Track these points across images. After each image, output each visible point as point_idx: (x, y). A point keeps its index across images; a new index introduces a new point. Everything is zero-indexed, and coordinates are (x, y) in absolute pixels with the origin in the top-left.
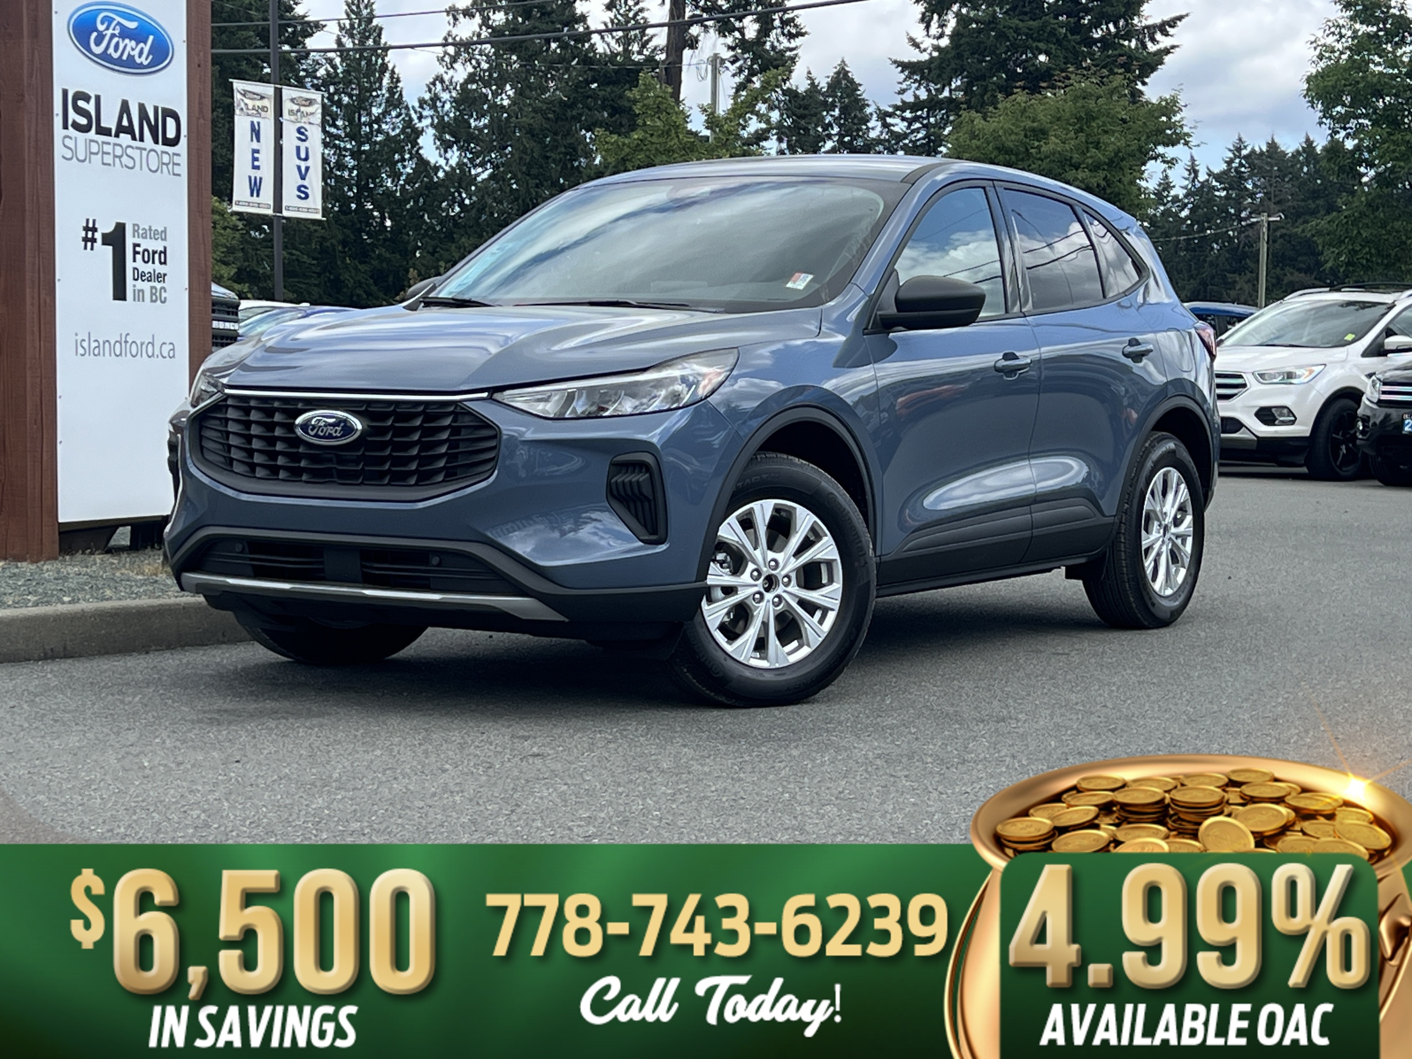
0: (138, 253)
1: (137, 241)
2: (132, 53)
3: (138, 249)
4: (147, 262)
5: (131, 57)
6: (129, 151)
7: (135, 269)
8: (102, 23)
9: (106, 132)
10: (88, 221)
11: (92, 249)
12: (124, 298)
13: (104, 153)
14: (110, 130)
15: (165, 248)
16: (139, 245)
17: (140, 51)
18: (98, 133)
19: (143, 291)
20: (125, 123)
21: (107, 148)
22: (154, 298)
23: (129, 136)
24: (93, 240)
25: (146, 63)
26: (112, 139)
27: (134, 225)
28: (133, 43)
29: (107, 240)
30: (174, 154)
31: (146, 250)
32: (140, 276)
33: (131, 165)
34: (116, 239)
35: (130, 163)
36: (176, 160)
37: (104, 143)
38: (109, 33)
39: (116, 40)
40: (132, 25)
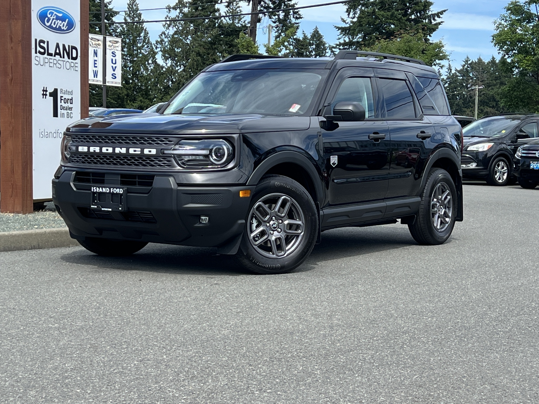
0: (62, 100)
1: (62, 95)
2: (60, 25)
3: (62, 98)
4: (66, 103)
5: (60, 27)
6: (59, 62)
7: (61, 105)
8: (49, 14)
9: (51, 55)
10: (44, 88)
11: (46, 98)
12: (57, 116)
15: (72, 98)
16: (62, 97)
17: (63, 25)
18: (48, 55)
19: (64, 114)
20: (58, 51)
21: (51, 61)
22: (68, 116)
23: (59, 56)
24: (46, 95)
25: (65, 29)
26: (53, 57)
27: (61, 89)
28: (61, 22)
29: (51, 95)
30: (75, 63)
31: (65, 99)
32: (63, 108)
33: (60, 67)
34: (54, 94)
35: (60, 66)
36: (76, 65)
37: (50, 59)
38: (52, 18)
39: (54, 20)
40: (60, 15)
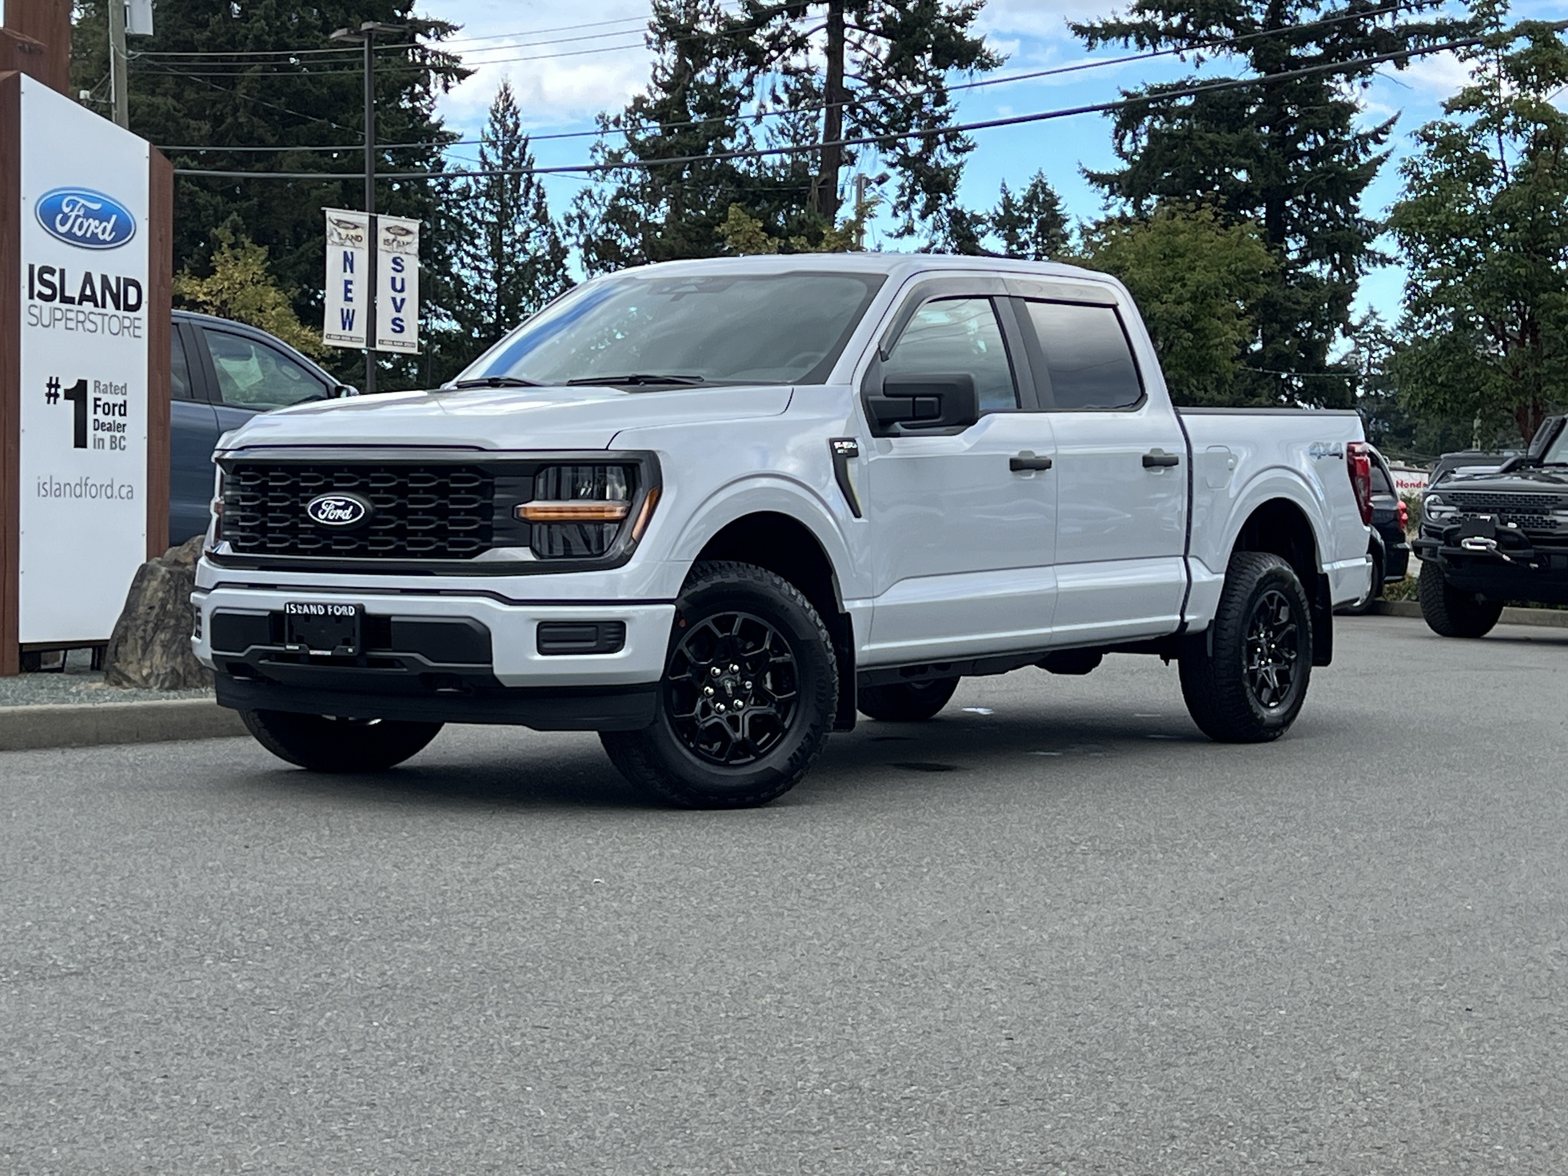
0: (99, 406)
1: (98, 395)
2: (96, 231)
3: (98, 403)
4: (108, 414)
5: (95, 235)
6: (92, 317)
7: (95, 420)
8: (67, 206)
9: (71, 301)
10: (51, 379)
11: (55, 403)
12: (85, 446)
13: (67, 319)
14: (74, 298)
15: (125, 401)
16: (99, 399)
17: (104, 230)
18: (61, 301)
19: (103, 440)
20: (88, 292)
21: (70, 315)
22: (113, 446)
23: (92, 304)
24: (56, 395)
25: (108, 239)
26: (76, 307)
28: (97, 222)
29: (68, 395)
30: (135, 319)
31: (106, 404)
32: (99, 426)
33: (93, 329)
34: (78, 393)
36: (137, 323)
37: (67, 310)
38: (73, 215)
39: (79, 220)
40: (96, 206)
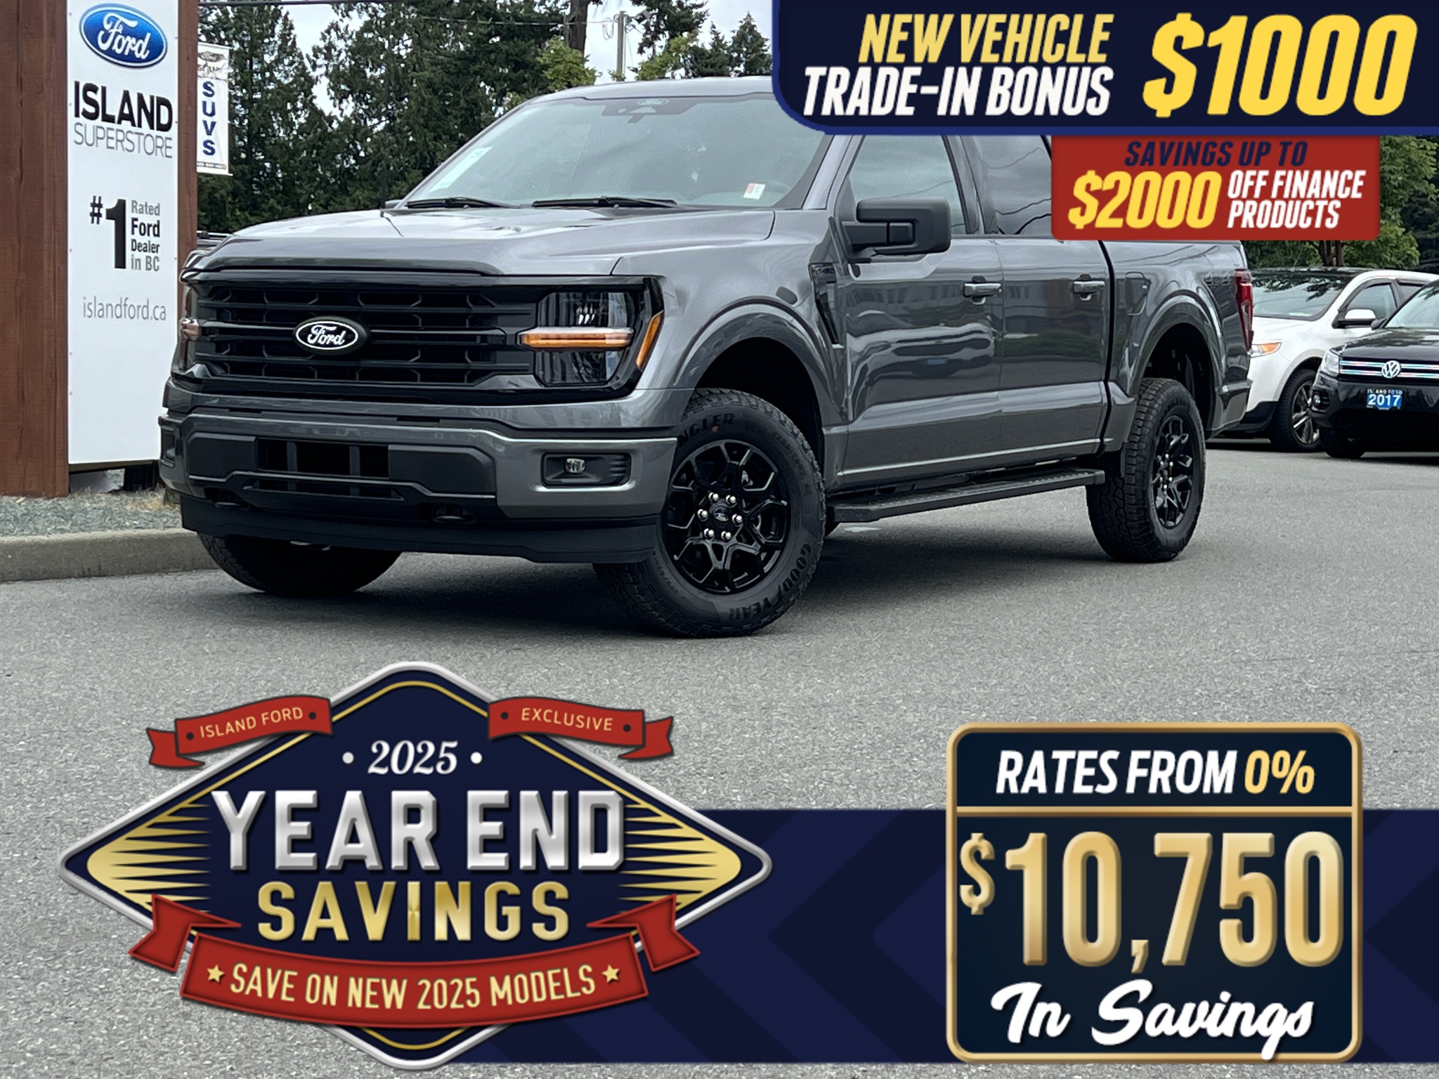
0: (136, 226)
1: (135, 215)
2: (133, 49)
3: (136, 223)
4: (143, 234)
5: (132, 52)
6: (130, 136)
7: (134, 241)
9: (109, 119)
11: (98, 222)
12: (124, 266)
13: (108, 138)
14: (113, 117)
15: (158, 222)
16: (136, 220)
17: (139, 48)
18: (104, 120)
19: (139, 260)
20: (126, 111)
21: (112, 134)
22: (149, 266)
23: (129, 123)
24: (99, 215)
25: (144, 57)
26: (115, 126)
28: (134, 40)
29: (111, 214)
30: (167, 138)
31: (142, 224)
32: (137, 247)
33: (131, 148)
34: (118, 214)
35: (129, 146)
36: (169, 143)
37: (109, 129)
38: (113, 31)
39: (119, 37)
40: (133, 24)
